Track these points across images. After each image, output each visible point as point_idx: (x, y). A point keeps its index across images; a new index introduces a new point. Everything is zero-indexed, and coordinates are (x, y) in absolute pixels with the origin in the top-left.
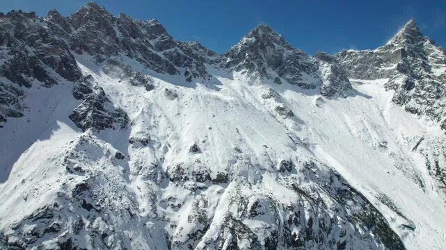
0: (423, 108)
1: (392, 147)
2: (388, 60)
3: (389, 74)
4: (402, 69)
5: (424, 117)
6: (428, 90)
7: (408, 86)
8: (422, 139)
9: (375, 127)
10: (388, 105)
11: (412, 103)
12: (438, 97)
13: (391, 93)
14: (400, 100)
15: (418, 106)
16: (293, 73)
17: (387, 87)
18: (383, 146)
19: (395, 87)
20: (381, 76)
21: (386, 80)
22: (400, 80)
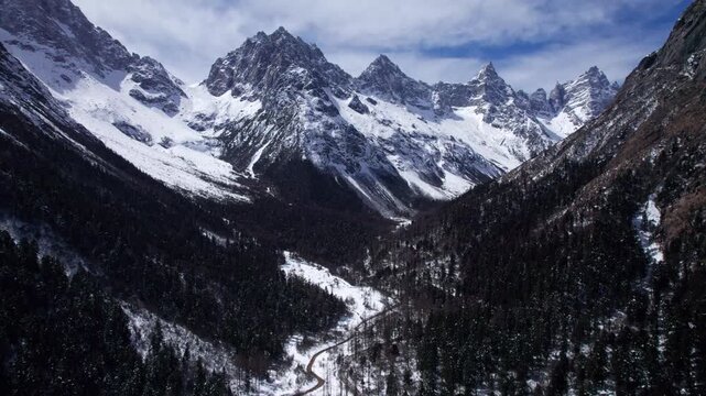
0: (502, 124)
1: (489, 144)
2: (475, 92)
3: (476, 103)
4: (486, 99)
5: (503, 129)
6: (505, 113)
7: (493, 110)
8: (504, 140)
9: (477, 134)
10: (481, 123)
11: (496, 121)
12: (511, 117)
13: (481, 116)
14: (488, 120)
15: (499, 123)
16: (412, 97)
17: (476, 111)
18: (484, 144)
19: (483, 111)
20: (472, 104)
21: (476, 107)
22: (486, 107)
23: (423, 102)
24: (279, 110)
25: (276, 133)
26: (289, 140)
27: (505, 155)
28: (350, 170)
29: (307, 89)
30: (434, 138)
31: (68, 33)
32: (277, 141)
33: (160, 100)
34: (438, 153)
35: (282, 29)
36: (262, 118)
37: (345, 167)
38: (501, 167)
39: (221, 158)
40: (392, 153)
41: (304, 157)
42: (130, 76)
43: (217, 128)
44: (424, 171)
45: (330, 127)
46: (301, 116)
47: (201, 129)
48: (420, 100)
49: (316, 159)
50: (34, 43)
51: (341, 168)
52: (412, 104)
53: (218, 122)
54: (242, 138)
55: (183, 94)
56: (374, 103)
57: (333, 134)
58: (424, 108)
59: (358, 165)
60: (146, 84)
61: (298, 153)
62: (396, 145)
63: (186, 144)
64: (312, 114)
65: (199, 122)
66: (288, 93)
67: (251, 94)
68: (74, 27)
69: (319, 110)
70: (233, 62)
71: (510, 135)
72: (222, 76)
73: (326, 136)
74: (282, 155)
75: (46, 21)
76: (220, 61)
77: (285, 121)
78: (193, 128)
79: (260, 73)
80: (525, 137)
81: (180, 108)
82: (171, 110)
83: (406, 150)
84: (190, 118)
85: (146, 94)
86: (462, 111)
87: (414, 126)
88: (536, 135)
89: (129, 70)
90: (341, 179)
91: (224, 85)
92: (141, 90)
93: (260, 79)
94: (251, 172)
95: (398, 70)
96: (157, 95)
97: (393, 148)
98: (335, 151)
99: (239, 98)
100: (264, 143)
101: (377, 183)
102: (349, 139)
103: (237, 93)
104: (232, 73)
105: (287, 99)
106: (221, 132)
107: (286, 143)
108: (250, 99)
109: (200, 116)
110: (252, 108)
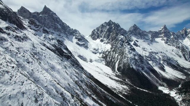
1: (168, 51)
2: (161, 34)
3: (161, 37)
4: (165, 36)
5: (172, 46)
6: (172, 41)
7: (167, 40)
8: (173, 50)
9: (164, 48)
10: (164, 44)
11: (169, 43)
12: (174, 42)
14: (166, 43)
15: (170, 44)
16: (143, 36)
17: (162, 40)
18: (167, 51)
19: (164, 40)
20: (160, 37)
21: (161, 38)
23: (147, 38)
24: (118, 49)
25: (120, 57)
26: (125, 60)
27: (174, 55)
28: (143, 69)
29: (126, 43)
30: (157, 53)
31: (59, 27)
32: (121, 60)
33: (84, 44)
34: (160, 58)
35: (110, 20)
36: (113, 51)
37: (141, 69)
38: (176, 60)
39: (106, 65)
40: (149, 60)
41: (131, 67)
42: (74, 37)
43: (100, 53)
44: (159, 66)
45: (135, 55)
46: (127, 52)
47: (96, 53)
48: (145, 37)
49: (134, 67)
50: (53, 32)
51: (140, 69)
52: (144, 38)
53: (100, 51)
54: (110, 58)
55: (88, 42)
56: (138, 41)
57: (136, 58)
58: (147, 39)
59: (144, 67)
60: (79, 40)
61: (129, 65)
62: (150, 58)
63: (96, 61)
64: (129, 52)
65: (95, 51)
66: (120, 44)
67: (106, 42)
68: (60, 25)
69: (131, 50)
70: (98, 30)
71: (174, 48)
72: (95, 35)
73: (135, 59)
74: (124, 66)
75: (55, 25)
76: (94, 30)
77: (122, 53)
78: (93, 53)
79: (108, 36)
80: (180, 49)
81: (88, 46)
82: (86, 47)
83: (153, 59)
84: (92, 50)
85: (80, 43)
86: (157, 40)
87: (151, 49)
88: (184, 49)
89: (74, 35)
90: (142, 73)
91: (96, 37)
92: (78, 42)
93: (109, 37)
94: (117, 72)
95: (139, 29)
96: (83, 43)
97: (149, 59)
98: (138, 63)
99: (103, 43)
100: (117, 60)
101: (150, 73)
102: (140, 59)
103: (102, 41)
104: (98, 34)
105: (120, 46)
106: (102, 54)
107: (125, 62)
108: (106, 43)
109: (95, 49)
110: (108, 47)
